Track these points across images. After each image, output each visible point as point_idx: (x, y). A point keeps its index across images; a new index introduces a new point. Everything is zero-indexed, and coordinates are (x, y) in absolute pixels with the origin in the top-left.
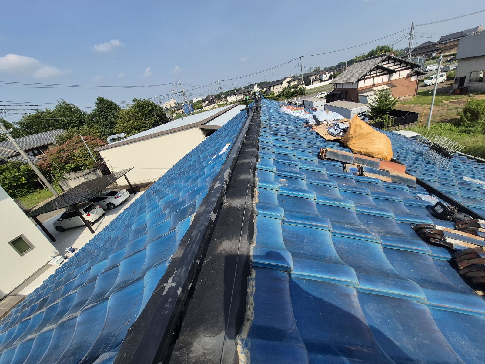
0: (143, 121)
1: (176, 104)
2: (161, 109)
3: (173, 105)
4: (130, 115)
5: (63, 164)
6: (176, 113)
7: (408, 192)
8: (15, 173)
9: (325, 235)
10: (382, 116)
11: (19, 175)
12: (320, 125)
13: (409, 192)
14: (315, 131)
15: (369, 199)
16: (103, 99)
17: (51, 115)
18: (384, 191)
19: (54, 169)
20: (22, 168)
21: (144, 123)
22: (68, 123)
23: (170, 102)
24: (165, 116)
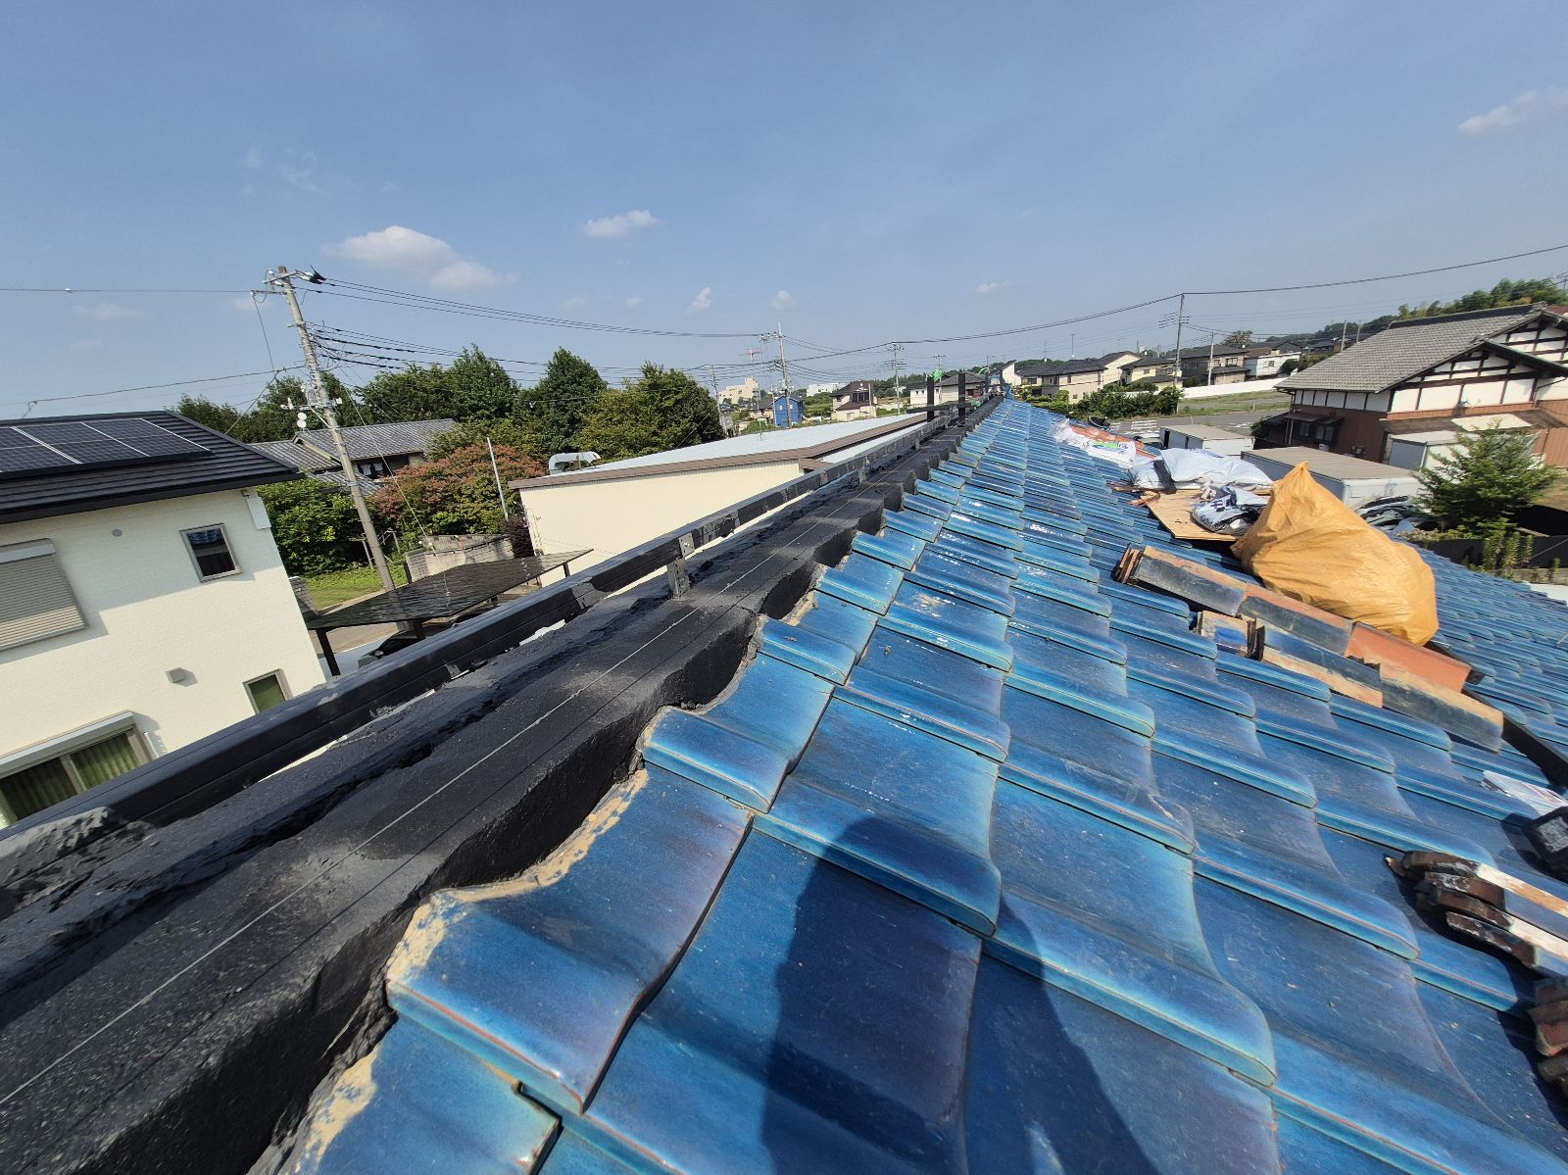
0: (654, 428)
1: (756, 394)
2: (709, 402)
3: (748, 395)
4: (627, 407)
5: (428, 511)
6: (751, 419)
7: (1447, 755)
8: (318, 511)
9: (973, 770)
10: (1479, 524)
11: (324, 519)
12: (1174, 491)
13: (1453, 756)
14: (1146, 507)
15: (1244, 732)
16: (568, 356)
17: (439, 381)
18: (1332, 724)
19: (406, 518)
20: (337, 501)
21: (655, 434)
22: (470, 408)
23: (740, 387)
24: (716, 423)
